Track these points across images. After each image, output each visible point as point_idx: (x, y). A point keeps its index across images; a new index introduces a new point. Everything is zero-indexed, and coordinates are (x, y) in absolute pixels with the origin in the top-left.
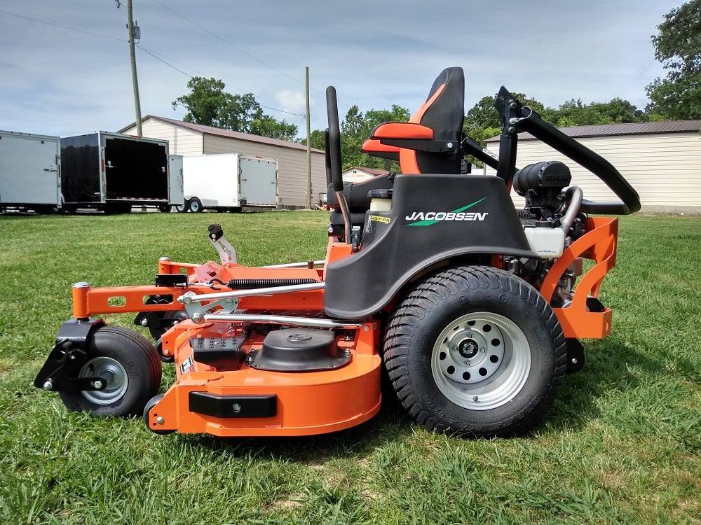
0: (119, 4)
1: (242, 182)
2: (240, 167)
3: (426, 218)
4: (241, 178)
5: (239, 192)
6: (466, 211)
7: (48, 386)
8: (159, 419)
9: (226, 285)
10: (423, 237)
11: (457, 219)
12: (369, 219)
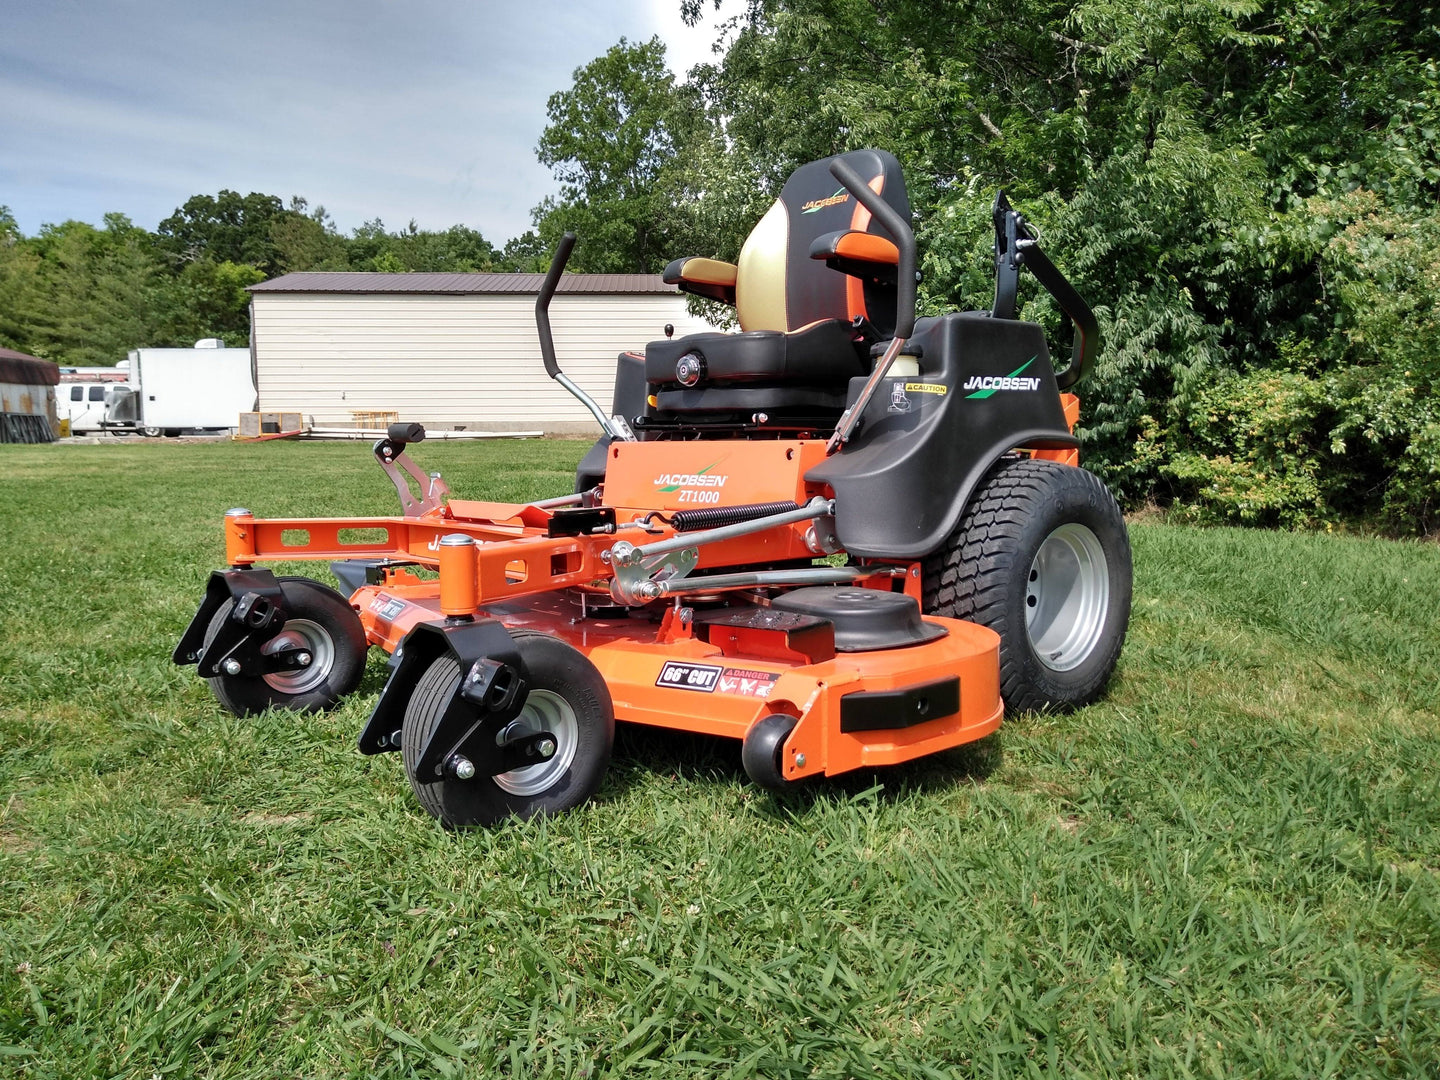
3: (983, 386)
6: (1019, 376)
7: (468, 770)
8: (798, 757)
9: (671, 522)
10: (983, 416)
11: (1013, 388)
12: (898, 389)
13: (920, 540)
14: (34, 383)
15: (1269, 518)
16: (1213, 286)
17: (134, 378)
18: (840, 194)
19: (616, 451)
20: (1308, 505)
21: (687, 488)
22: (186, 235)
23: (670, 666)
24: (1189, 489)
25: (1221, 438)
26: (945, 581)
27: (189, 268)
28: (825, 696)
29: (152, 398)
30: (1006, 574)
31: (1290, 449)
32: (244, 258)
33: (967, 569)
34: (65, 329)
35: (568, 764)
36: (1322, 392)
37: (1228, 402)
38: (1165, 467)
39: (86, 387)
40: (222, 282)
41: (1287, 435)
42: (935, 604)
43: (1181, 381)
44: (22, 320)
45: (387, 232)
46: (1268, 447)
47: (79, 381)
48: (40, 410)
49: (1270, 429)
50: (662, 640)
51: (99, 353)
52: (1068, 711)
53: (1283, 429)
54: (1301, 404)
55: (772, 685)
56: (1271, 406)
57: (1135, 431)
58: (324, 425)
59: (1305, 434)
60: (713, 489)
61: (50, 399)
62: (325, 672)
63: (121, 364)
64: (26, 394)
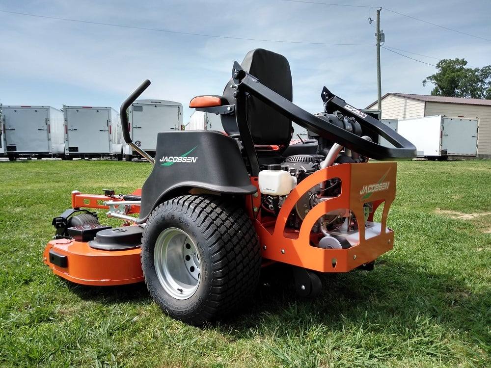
0: (371, 20)
1: (443, 137)
2: (442, 126)
3: (168, 160)
4: (443, 134)
5: (441, 145)
6: (187, 156)
10: (167, 173)
11: (183, 162)
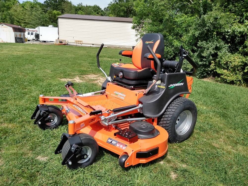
3: (172, 86)
6: (180, 83)
7: (71, 164)
8: (128, 163)
9: (113, 111)
10: (172, 91)
11: (178, 85)
12: (156, 86)
13: (157, 114)
14: (21, 32)
15: (232, 83)
16: (227, 37)
17: (38, 31)
18: (152, 41)
19: (108, 84)
20: (240, 81)
21: (119, 95)
22: (48, 4)
23: (109, 139)
24: (219, 75)
25: (226, 66)
26: (161, 120)
27: (48, 11)
28: (133, 153)
29: (41, 35)
30: (172, 121)
31: (238, 70)
32: (58, 9)
33: (165, 119)
34: (27, 21)
35: (90, 157)
36: (246, 60)
37: (228, 60)
38: (215, 70)
39: (30, 32)
40: (54, 14)
41: (238, 67)
42: (159, 123)
43: (219, 56)
44: (20, 19)
45: (83, 6)
46: (234, 69)
47: (29, 31)
48: (22, 37)
49: (235, 66)
50: (109, 131)
51: (32, 26)
52: (181, 142)
53: (237, 67)
54: (241, 62)
55: (125, 147)
56: (236, 62)
57: (210, 63)
58: (70, 42)
59: (241, 68)
60: (123, 97)
61: (24, 35)
62: (56, 122)
63: (36, 28)
64: (20, 34)
